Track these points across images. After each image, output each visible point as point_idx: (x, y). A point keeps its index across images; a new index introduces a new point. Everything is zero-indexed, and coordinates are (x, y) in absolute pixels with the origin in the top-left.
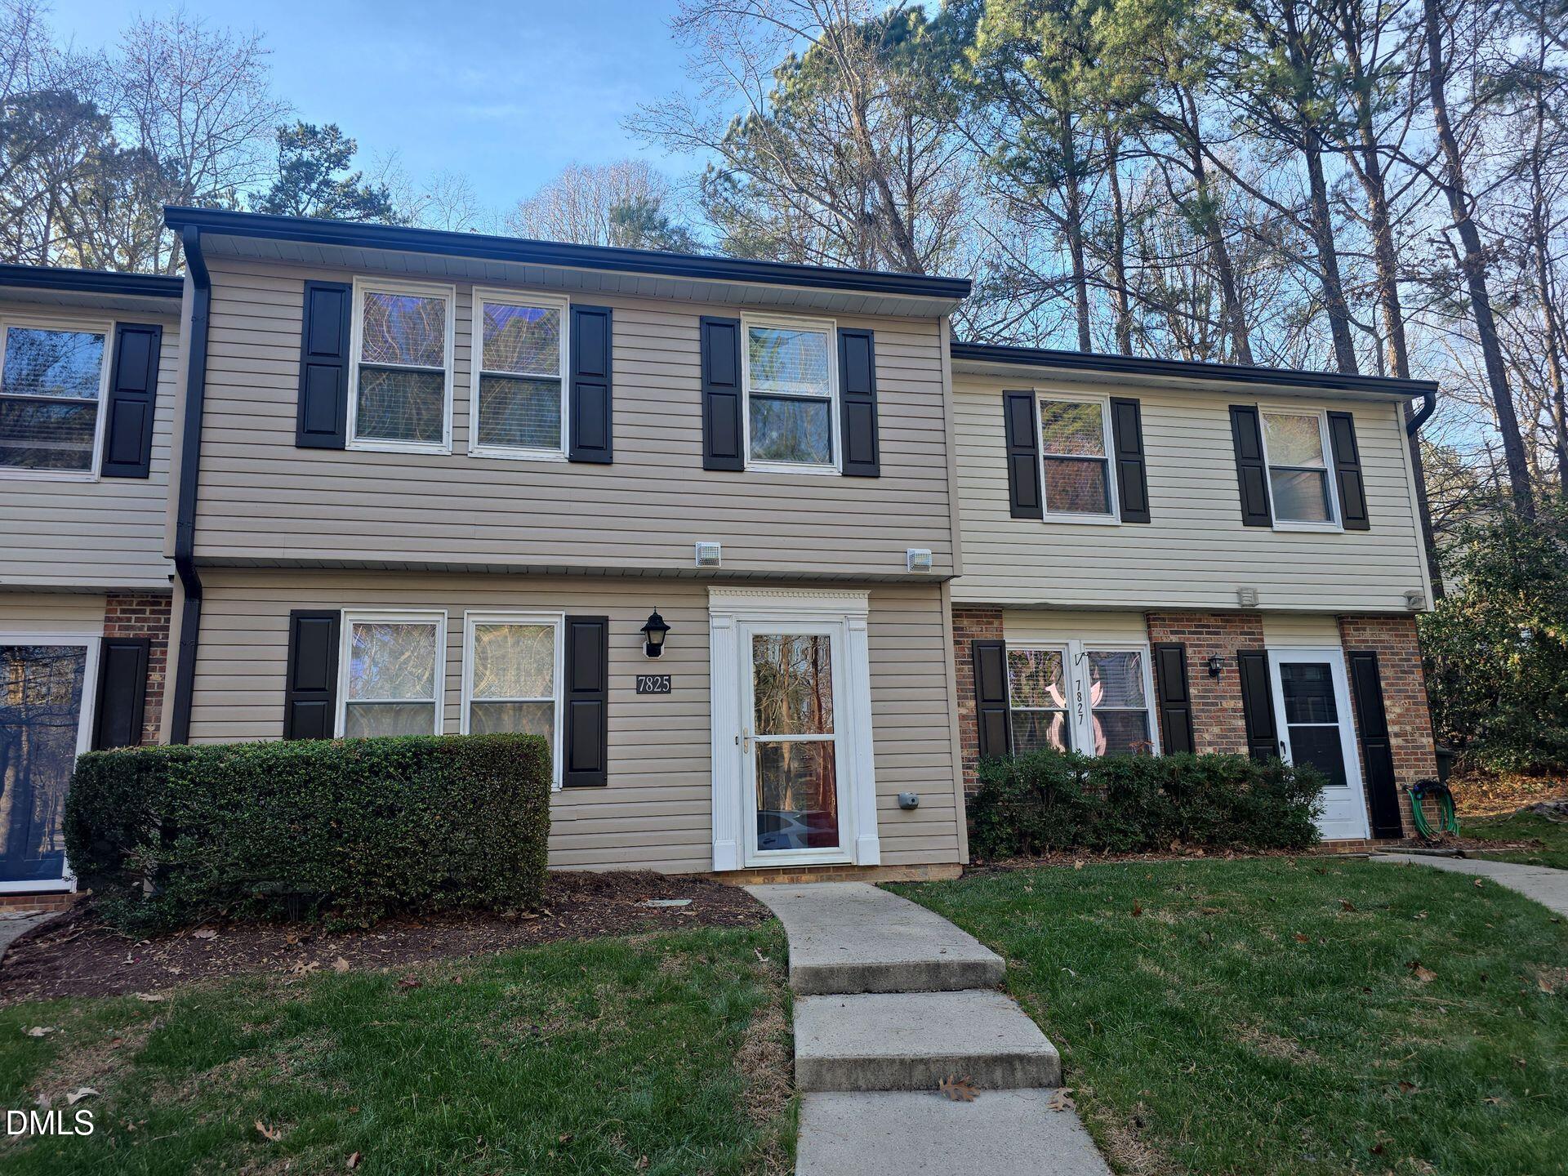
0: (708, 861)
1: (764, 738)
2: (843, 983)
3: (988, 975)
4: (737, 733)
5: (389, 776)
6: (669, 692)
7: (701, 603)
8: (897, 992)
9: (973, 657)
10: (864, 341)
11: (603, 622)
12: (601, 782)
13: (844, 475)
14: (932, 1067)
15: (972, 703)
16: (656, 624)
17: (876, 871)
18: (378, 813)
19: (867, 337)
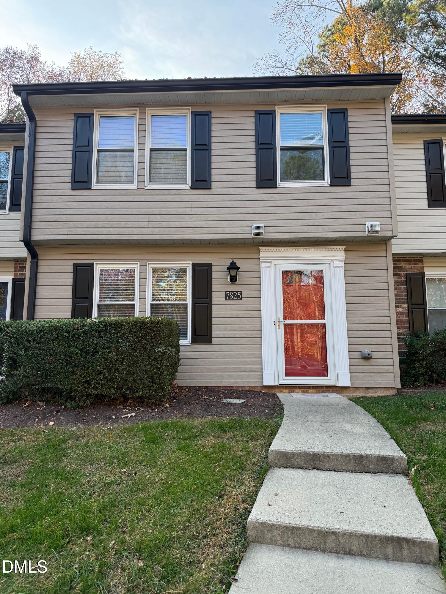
0: (261, 380)
1: (288, 322)
2: (301, 463)
3: (395, 465)
4: (274, 319)
5: (93, 336)
6: (241, 299)
7: (255, 256)
8: (335, 471)
9: (406, 282)
10: (342, 115)
11: (209, 266)
12: (209, 341)
13: (331, 186)
14: (341, 539)
15: (405, 306)
16: (233, 267)
17: (348, 391)
18: (87, 353)
19: (344, 112)
